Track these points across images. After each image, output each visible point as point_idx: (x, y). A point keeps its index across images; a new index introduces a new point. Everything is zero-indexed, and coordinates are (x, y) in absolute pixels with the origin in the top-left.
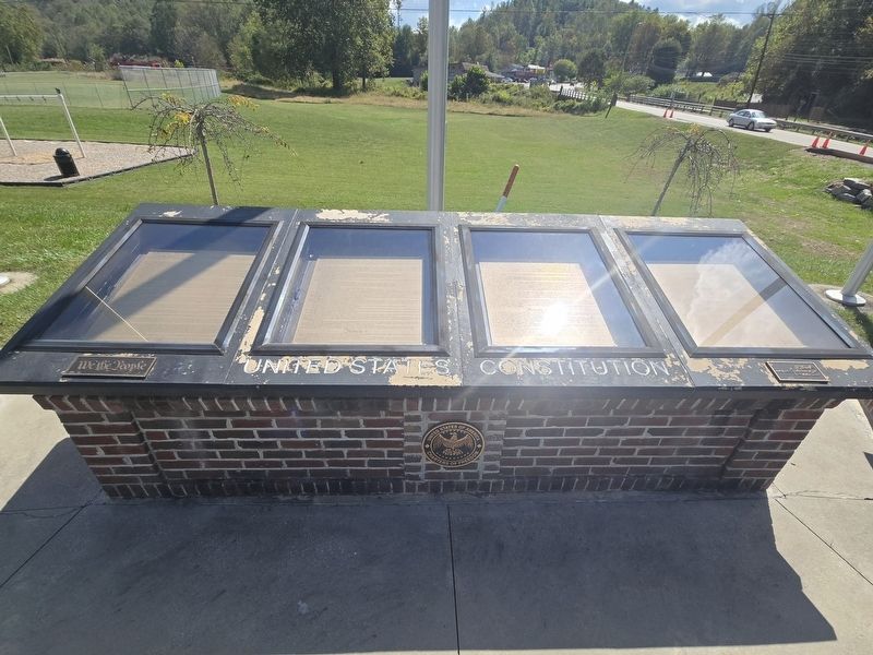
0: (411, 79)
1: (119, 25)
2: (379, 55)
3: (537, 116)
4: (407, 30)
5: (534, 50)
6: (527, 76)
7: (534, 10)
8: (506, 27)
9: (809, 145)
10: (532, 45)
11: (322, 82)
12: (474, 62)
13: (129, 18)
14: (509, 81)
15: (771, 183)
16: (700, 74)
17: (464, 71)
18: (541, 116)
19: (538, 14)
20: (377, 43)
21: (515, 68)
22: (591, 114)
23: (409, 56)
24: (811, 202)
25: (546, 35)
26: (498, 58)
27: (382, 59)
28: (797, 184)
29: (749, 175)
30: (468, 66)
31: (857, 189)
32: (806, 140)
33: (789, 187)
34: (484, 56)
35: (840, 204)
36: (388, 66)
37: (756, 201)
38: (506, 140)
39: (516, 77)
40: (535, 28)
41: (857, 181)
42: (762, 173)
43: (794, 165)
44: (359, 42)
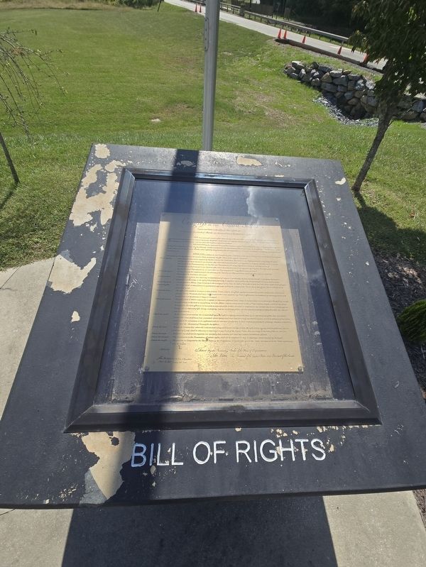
3: (105, 9)
9: (276, 36)
15: (256, 66)
18: (109, 10)
22: (148, 8)
24: (278, 80)
28: (270, 67)
29: (246, 60)
31: (298, 69)
33: (266, 69)
35: (291, 81)
37: (247, 81)
38: (75, 32)
41: (298, 63)
42: (252, 59)
43: (268, 53)
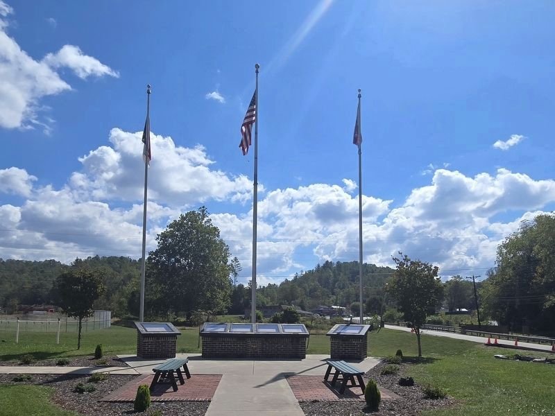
0: (243, 316)
1: (28, 286)
2: (222, 302)
4: (241, 287)
5: (335, 297)
6: (332, 313)
7: (332, 274)
8: (313, 284)
9: (487, 342)
10: (333, 294)
11: (174, 319)
12: (290, 304)
13: (36, 282)
14: (317, 316)
16: (458, 310)
17: (282, 310)
19: (335, 276)
20: (221, 295)
21: (322, 308)
23: (242, 302)
25: (342, 288)
26: (308, 302)
27: (224, 304)
30: (285, 307)
32: (484, 340)
34: (298, 301)
36: (226, 308)
39: (322, 313)
40: (334, 285)
41: (500, 356)
44: (208, 294)
